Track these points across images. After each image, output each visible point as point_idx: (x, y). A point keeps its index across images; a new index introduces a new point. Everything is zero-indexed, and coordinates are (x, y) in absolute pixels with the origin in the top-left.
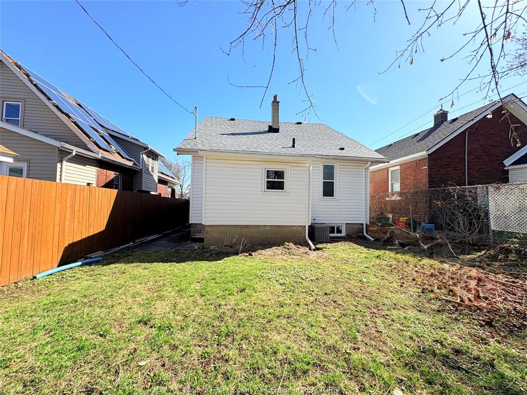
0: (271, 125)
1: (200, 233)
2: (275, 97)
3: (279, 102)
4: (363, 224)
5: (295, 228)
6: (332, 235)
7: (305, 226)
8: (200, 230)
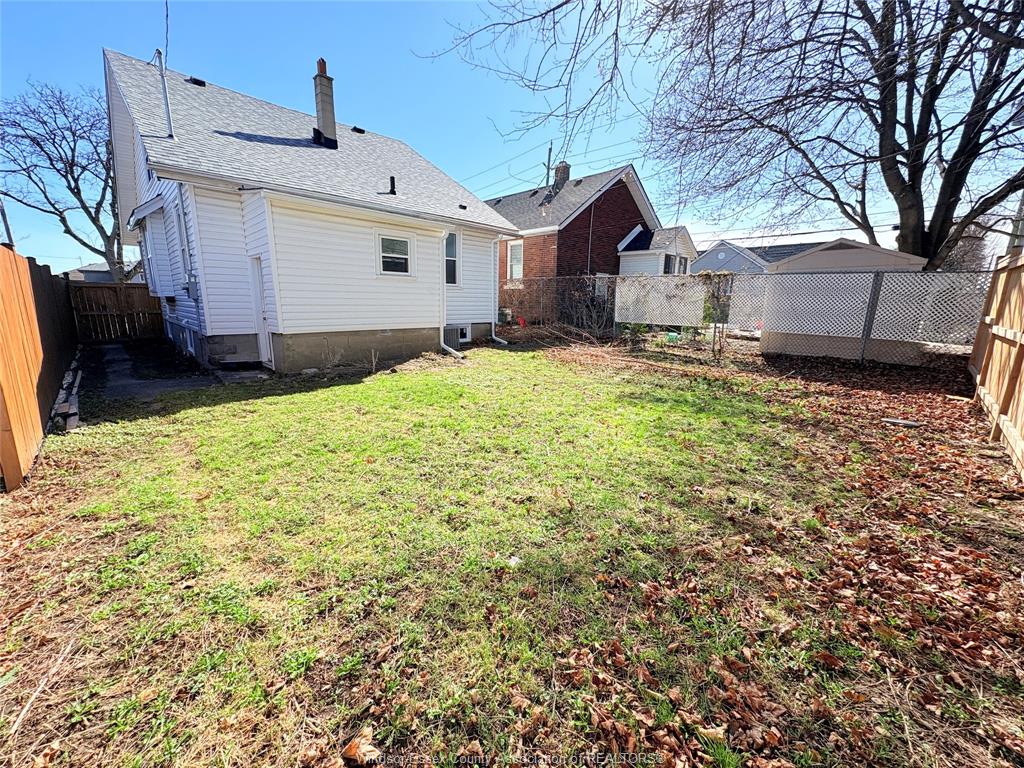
0: (316, 127)
1: (234, 353)
2: (322, 64)
3: (330, 80)
4: (490, 324)
5: (425, 332)
6: (462, 340)
7: (438, 329)
8: (235, 348)
